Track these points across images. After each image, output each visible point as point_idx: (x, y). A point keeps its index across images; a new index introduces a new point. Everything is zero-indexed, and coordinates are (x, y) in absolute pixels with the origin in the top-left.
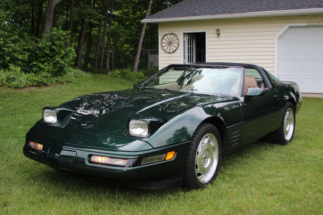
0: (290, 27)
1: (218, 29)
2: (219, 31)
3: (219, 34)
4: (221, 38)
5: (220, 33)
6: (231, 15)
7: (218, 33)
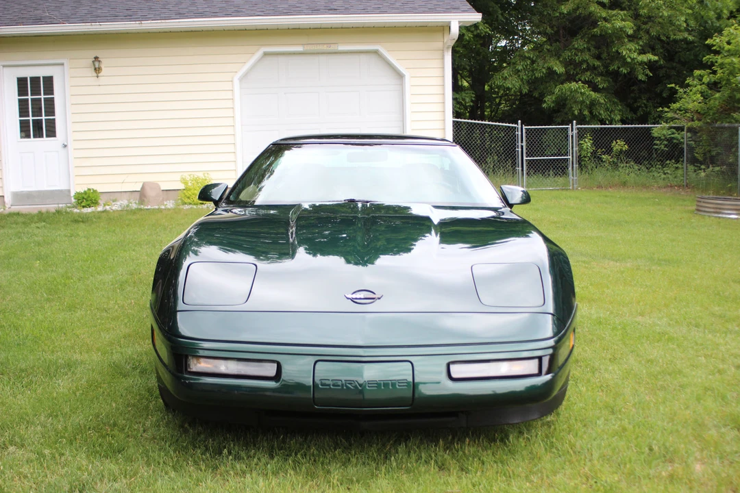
0: (266, 54)
1: (96, 58)
2: (99, 61)
3: (97, 70)
4: (102, 80)
5: (103, 66)
6: (138, 25)
7: (97, 66)
